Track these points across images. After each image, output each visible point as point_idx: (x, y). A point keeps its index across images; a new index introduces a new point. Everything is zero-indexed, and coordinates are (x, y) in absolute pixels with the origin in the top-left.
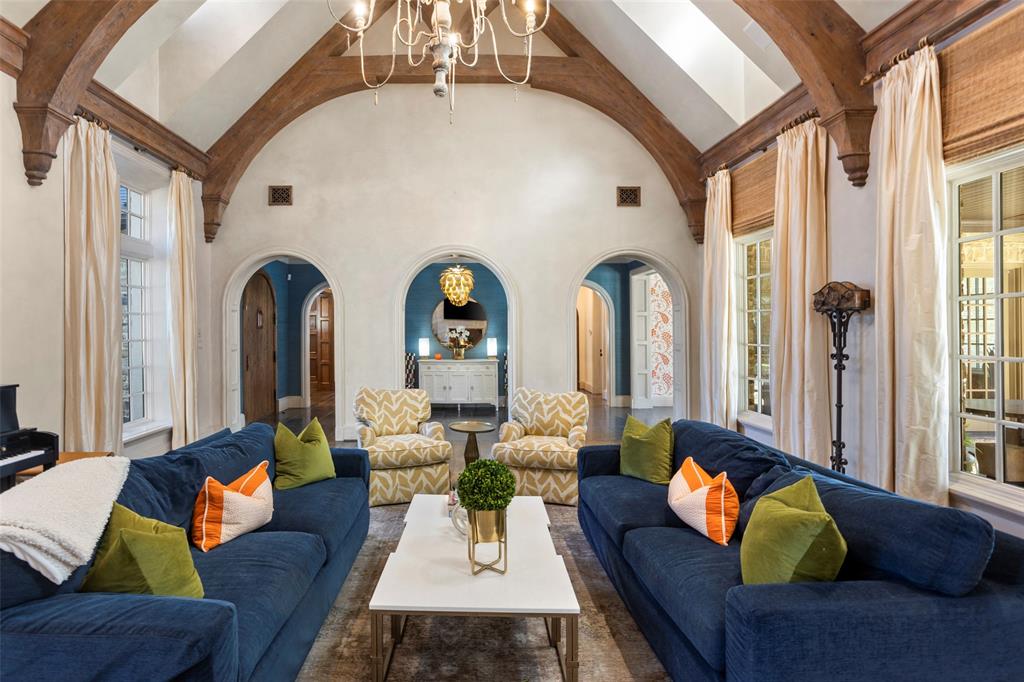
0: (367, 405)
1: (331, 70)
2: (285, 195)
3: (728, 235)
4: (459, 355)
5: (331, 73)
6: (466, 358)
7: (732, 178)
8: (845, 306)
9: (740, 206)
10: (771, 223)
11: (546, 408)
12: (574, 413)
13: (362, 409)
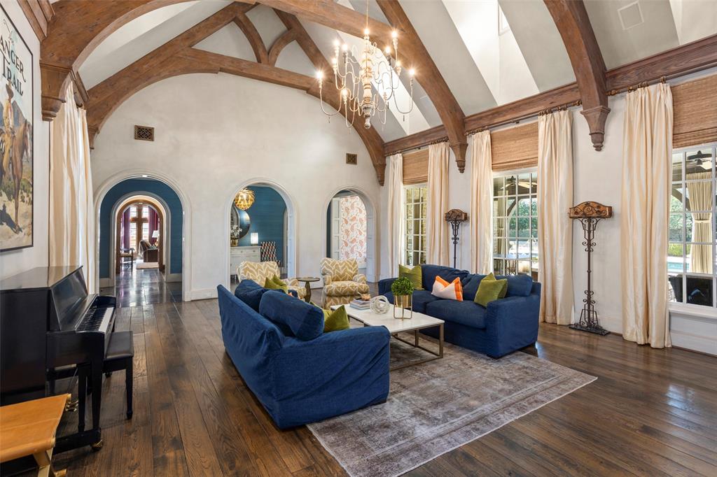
0: (251, 271)
1: (189, 56)
2: (148, 134)
3: (402, 184)
4: (235, 244)
5: (189, 58)
6: (238, 246)
7: (403, 158)
8: (458, 219)
9: (407, 172)
10: (426, 181)
11: (340, 267)
12: (353, 269)
13: (249, 275)
